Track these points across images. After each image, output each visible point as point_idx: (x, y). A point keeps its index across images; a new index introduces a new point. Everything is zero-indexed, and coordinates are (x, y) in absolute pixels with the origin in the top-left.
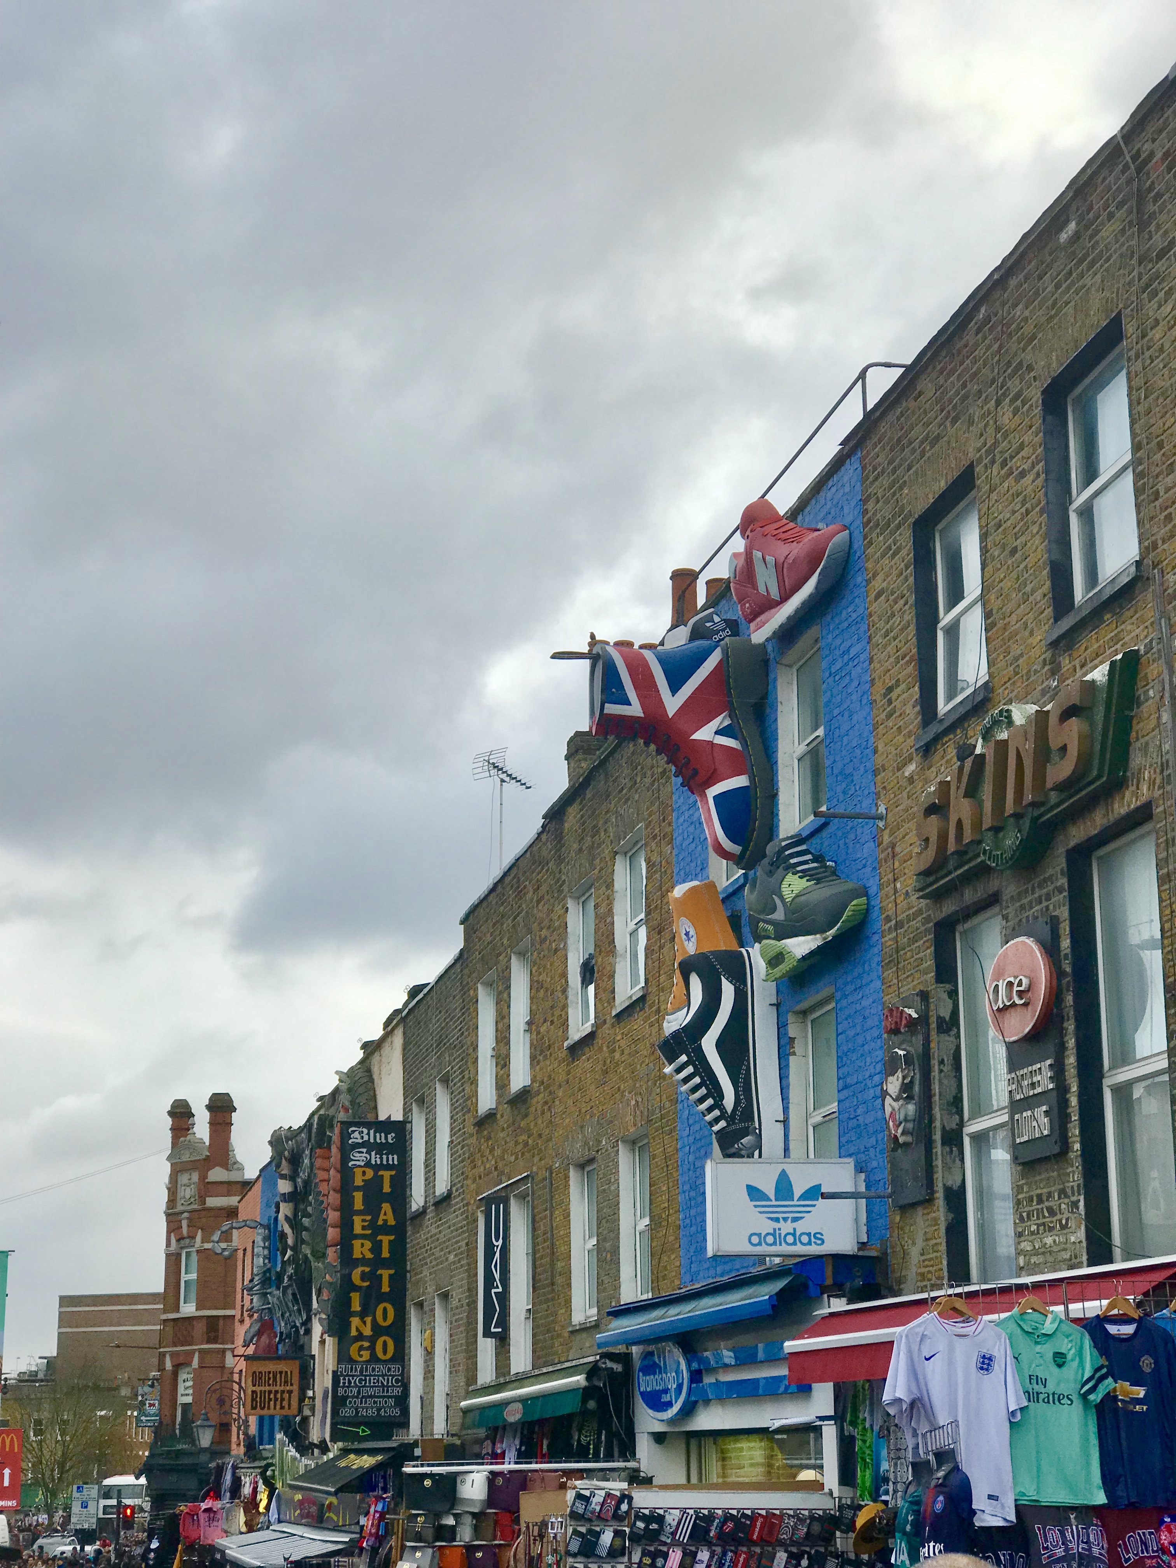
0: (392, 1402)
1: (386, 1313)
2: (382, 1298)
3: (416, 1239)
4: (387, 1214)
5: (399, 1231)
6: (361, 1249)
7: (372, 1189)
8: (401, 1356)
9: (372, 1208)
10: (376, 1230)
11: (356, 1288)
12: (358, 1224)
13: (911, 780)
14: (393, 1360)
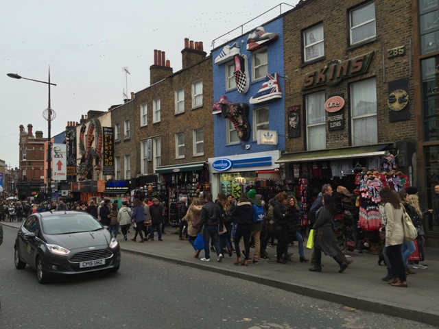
0: (112, 172)
1: (111, 158)
2: (110, 156)
3: (116, 147)
4: (111, 142)
5: (113, 145)
6: (106, 148)
7: (108, 138)
8: (113, 165)
9: (108, 141)
10: (109, 145)
11: (106, 154)
12: (106, 144)
13: (297, 72)
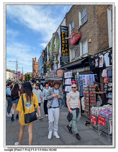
0: (67, 60)
2: (66, 48)
4: (66, 38)
6: (63, 42)
11: (63, 47)
12: (63, 39)
14: (67, 56)
